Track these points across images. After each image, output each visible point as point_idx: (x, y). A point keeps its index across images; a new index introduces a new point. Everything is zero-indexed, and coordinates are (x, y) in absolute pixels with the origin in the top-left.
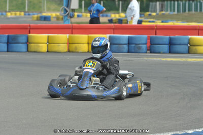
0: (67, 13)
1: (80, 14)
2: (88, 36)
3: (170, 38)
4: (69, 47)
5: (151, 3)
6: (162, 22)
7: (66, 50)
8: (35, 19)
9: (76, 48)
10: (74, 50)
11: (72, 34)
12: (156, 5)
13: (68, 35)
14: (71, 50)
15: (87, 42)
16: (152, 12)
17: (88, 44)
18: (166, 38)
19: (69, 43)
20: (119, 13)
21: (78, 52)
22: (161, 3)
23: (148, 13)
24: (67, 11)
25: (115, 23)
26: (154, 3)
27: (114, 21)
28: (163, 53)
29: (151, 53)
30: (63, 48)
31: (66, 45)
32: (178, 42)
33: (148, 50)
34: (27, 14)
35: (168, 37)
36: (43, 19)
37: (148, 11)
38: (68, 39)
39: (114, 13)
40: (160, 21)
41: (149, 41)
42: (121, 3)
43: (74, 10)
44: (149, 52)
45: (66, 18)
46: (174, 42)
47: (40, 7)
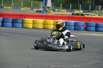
0: (45, 9)
1: (59, 10)
2: (54, 21)
3: (96, 23)
4: (44, 26)
5: (96, 6)
6: (99, 16)
7: (42, 27)
8: (35, 11)
9: (47, 27)
10: (46, 28)
11: (47, 19)
12: (99, 7)
13: (43, 20)
14: (45, 28)
15: (53, 24)
16: (96, 10)
17: (54, 25)
18: (94, 23)
19: (44, 24)
20: (79, 10)
21: (48, 29)
22: (101, 6)
23: (94, 11)
24: (45, 8)
25: (75, 15)
26: (98, 6)
27: (75, 14)
28: (92, 31)
29: (86, 31)
30: (41, 26)
31: (42, 25)
32: (100, 26)
33: (84, 29)
34: (32, 9)
35: (95, 23)
36: (39, 12)
37: (94, 10)
38: (43, 22)
39: (77, 10)
40: (98, 15)
41: (85, 25)
42: (80, 5)
43: (48, 8)
44: (85, 30)
45: (44, 11)
46: (98, 26)
47: (39, 6)
